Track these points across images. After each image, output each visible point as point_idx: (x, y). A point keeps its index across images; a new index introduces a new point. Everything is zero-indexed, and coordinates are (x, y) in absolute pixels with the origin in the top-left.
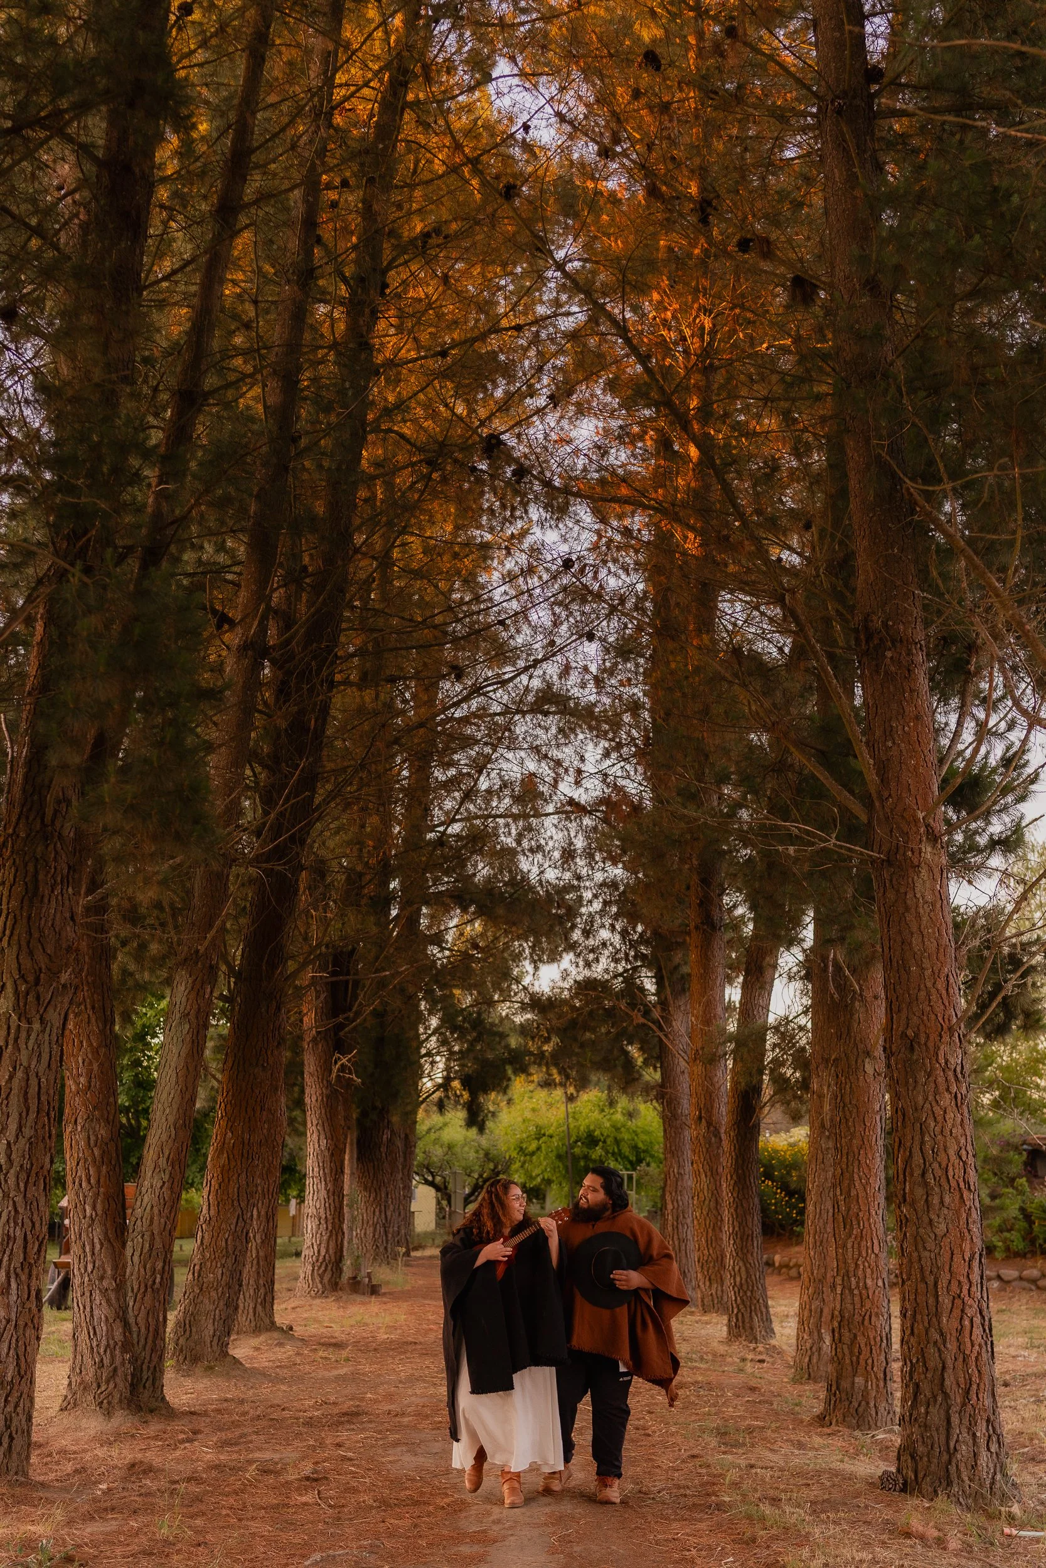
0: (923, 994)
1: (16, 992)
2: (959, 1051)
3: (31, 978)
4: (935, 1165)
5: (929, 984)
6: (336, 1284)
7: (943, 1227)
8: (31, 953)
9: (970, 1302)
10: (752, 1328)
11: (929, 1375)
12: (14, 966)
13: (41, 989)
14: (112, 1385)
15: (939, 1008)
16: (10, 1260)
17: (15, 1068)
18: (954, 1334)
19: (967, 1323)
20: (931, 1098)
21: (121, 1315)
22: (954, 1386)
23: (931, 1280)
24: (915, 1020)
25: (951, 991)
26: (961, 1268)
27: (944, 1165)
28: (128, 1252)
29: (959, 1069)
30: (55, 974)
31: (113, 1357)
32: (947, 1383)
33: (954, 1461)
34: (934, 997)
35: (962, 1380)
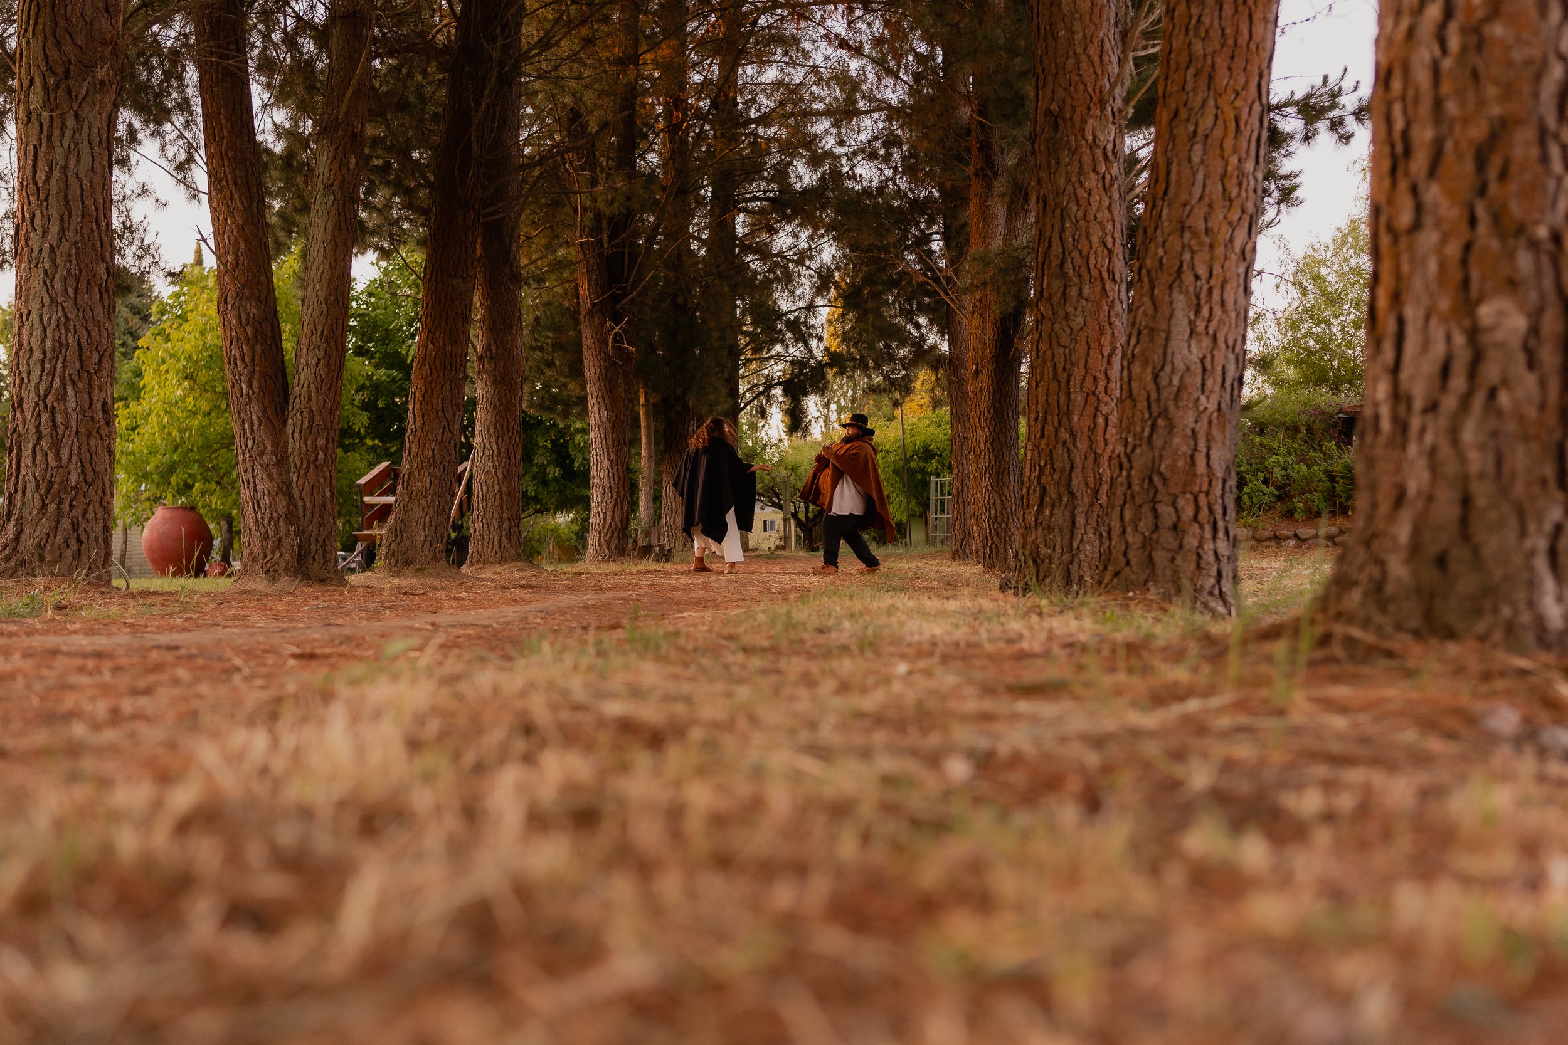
0: (1071, 62)
1: (45, 85)
2: (1112, 128)
3: (59, 70)
4: (1075, 254)
5: (1079, 50)
6: (624, 550)
7: (1080, 320)
8: (58, 44)
9: (1106, 399)
10: (1006, 559)
11: (1056, 477)
12: (41, 57)
13: (71, 82)
14: (277, 555)
15: (1089, 78)
16: (64, 367)
17: (51, 168)
18: (1085, 431)
19: (1101, 420)
20: (1073, 179)
21: (285, 489)
22: (1082, 486)
23: (1063, 377)
24: (1061, 93)
25: (1106, 59)
26: (1098, 365)
27: (1085, 253)
28: (289, 429)
29: (1110, 147)
30: (88, 68)
31: (277, 528)
32: (1075, 482)
33: (1076, 561)
34: (1084, 65)
35: (1091, 480)
